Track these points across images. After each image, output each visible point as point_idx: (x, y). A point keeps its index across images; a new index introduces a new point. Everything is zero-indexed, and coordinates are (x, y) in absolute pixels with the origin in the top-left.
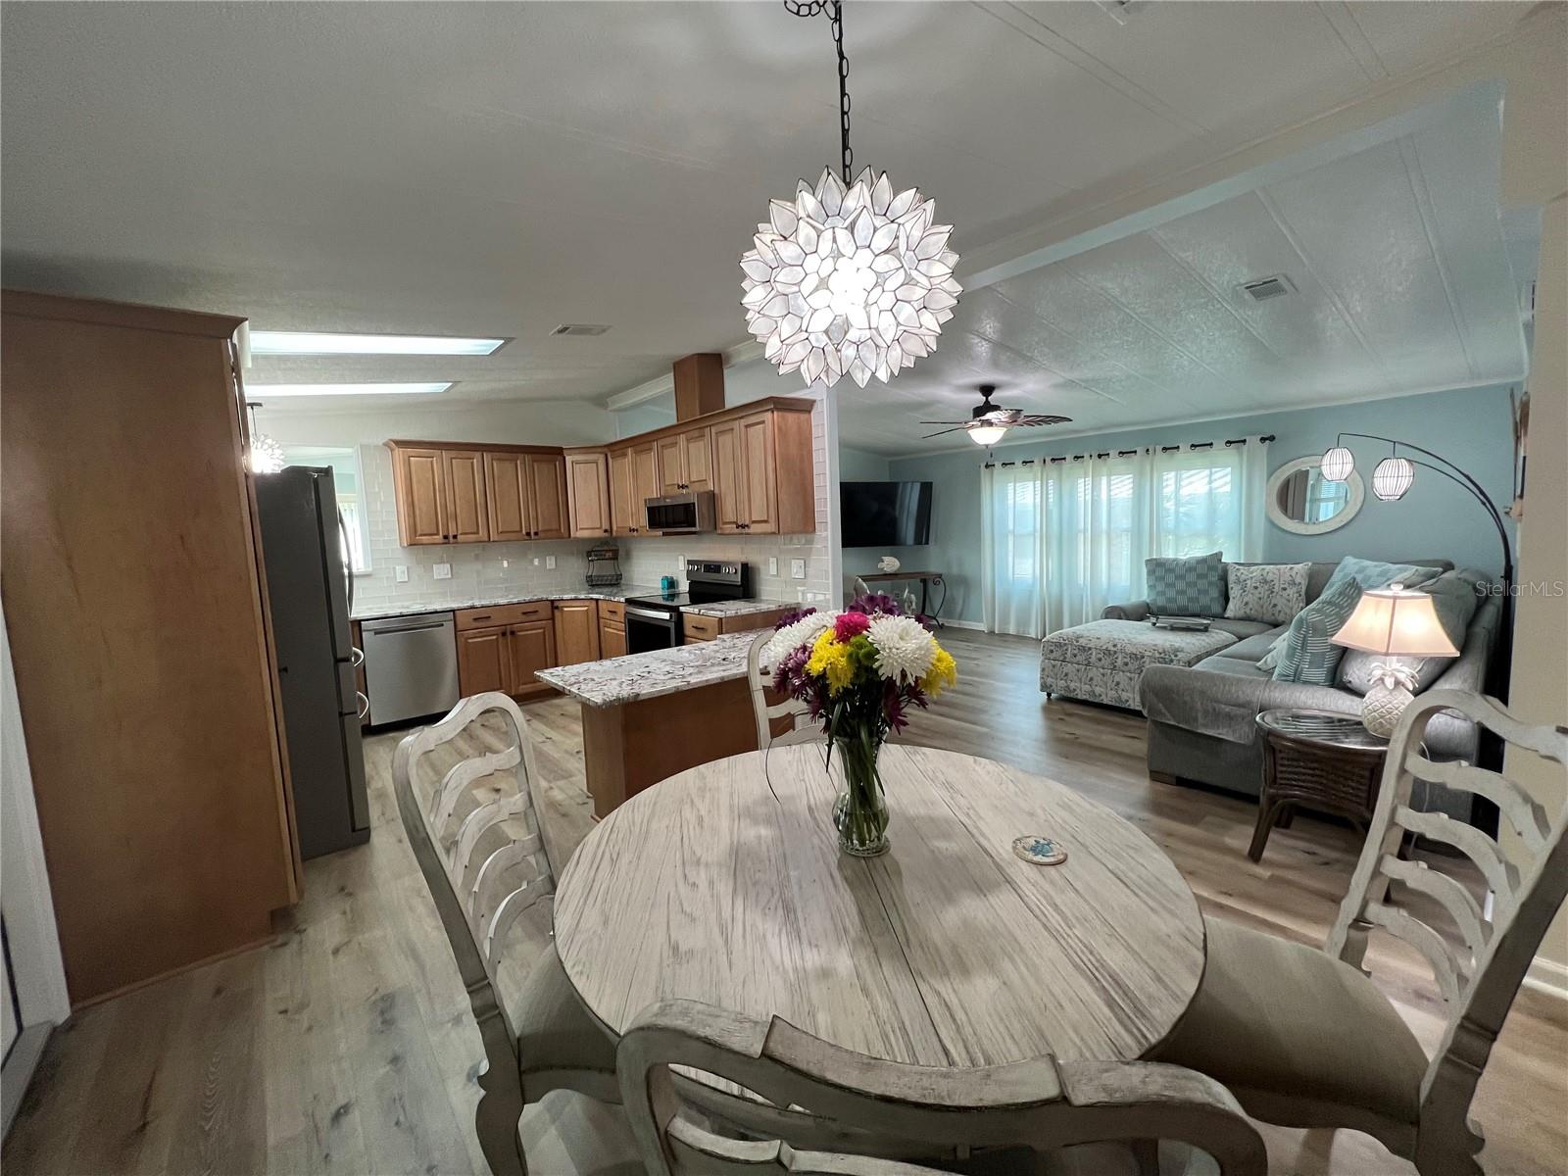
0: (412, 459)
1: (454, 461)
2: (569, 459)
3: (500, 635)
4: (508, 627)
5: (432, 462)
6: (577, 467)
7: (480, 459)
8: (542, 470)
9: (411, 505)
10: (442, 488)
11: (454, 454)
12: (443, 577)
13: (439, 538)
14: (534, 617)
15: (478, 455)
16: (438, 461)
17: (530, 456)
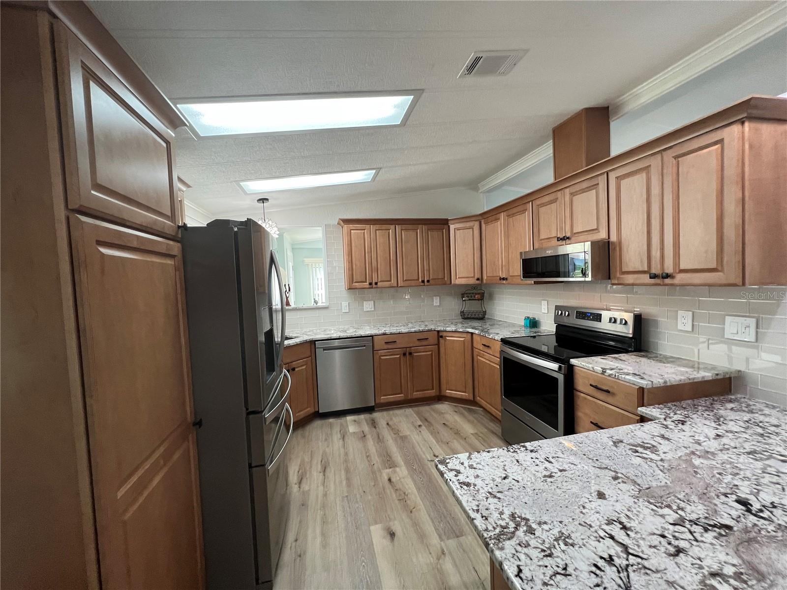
0: (352, 231)
1: (377, 231)
2: (452, 227)
3: (402, 356)
4: (408, 349)
5: (364, 233)
6: (458, 232)
7: (394, 231)
8: (434, 236)
9: (351, 262)
10: (370, 250)
11: (377, 227)
12: (369, 310)
13: (366, 284)
14: (425, 343)
15: (392, 227)
16: (369, 231)
17: (426, 227)
